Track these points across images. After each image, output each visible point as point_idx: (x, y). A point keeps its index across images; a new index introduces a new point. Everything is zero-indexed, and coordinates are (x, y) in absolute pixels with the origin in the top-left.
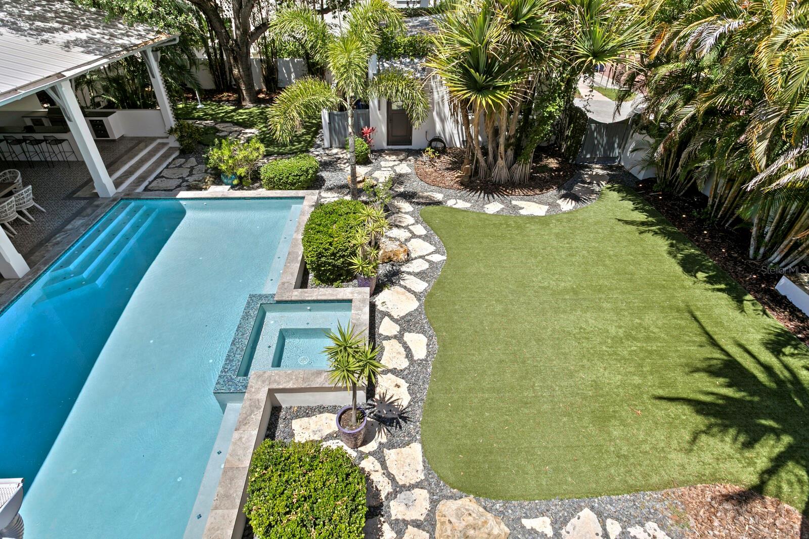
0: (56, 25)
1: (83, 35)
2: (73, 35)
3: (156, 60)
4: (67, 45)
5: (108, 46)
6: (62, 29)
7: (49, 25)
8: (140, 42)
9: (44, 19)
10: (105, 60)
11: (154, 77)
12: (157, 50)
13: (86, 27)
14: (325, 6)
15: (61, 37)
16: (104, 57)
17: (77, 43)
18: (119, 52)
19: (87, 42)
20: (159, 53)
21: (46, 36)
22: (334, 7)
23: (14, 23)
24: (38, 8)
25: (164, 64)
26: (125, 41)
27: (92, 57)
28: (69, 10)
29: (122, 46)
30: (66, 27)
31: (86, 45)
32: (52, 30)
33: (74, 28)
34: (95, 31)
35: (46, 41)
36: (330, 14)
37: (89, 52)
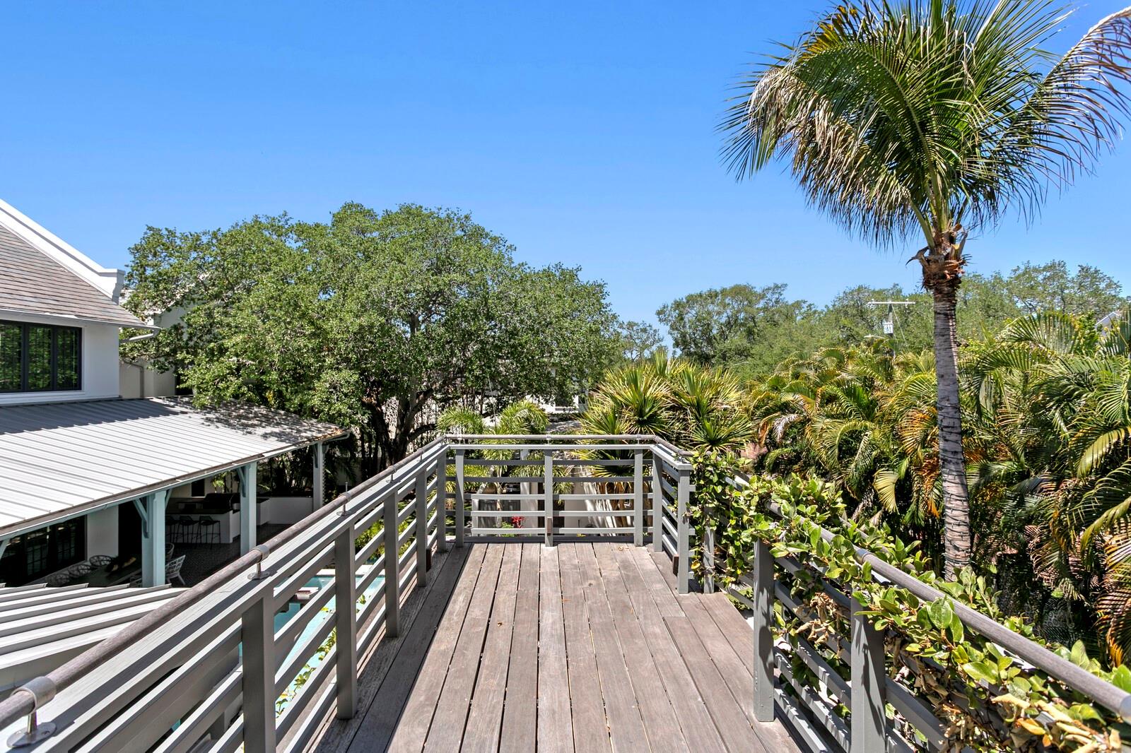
0: (256, 422)
1: (277, 430)
2: (269, 430)
3: (323, 452)
4: (265, 436)
5: (296, 438)
6: (260, 425)
7: (250, 422)
8: (320, 435)
9: (248, 418)
10: (293, 447)
11: (317, 466)
12: (327, 444)
13: (278, 424)
14: (484, 412)
15: (260, 431)
16: (293, 445)
17: (272, 434)
18: (304, 442)
19: (279, 434)
20: (328, 448)
21: (250, 429)
22: (492, 413)
23: (226, 421)
24: (242, 411)
25: (329, 458)
26: (309, 434)
27: (284, 444)
28: (264, 412)
29: (306, 437)
30: (264, 424)
31: (279, 436)
32: (253, 426)
33: (269, 424)
34: (286, 427)
35: (250, 433)
36: (488, 419)
37: (281, 441)
